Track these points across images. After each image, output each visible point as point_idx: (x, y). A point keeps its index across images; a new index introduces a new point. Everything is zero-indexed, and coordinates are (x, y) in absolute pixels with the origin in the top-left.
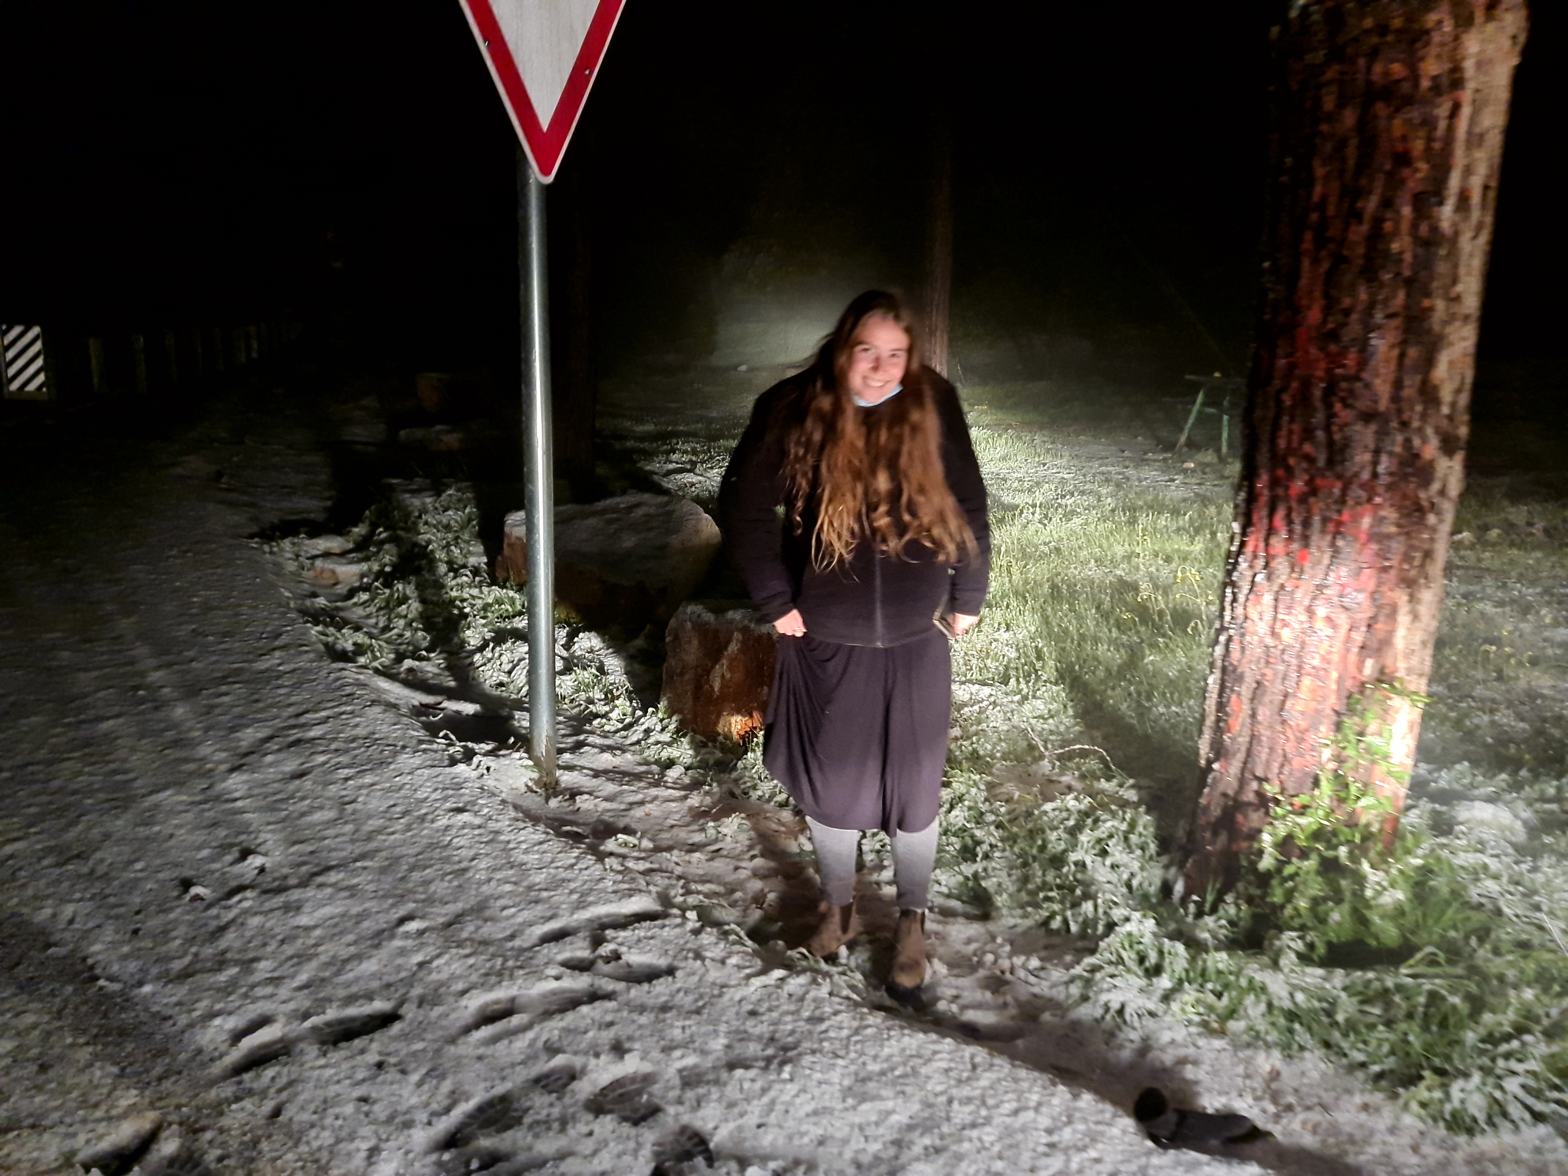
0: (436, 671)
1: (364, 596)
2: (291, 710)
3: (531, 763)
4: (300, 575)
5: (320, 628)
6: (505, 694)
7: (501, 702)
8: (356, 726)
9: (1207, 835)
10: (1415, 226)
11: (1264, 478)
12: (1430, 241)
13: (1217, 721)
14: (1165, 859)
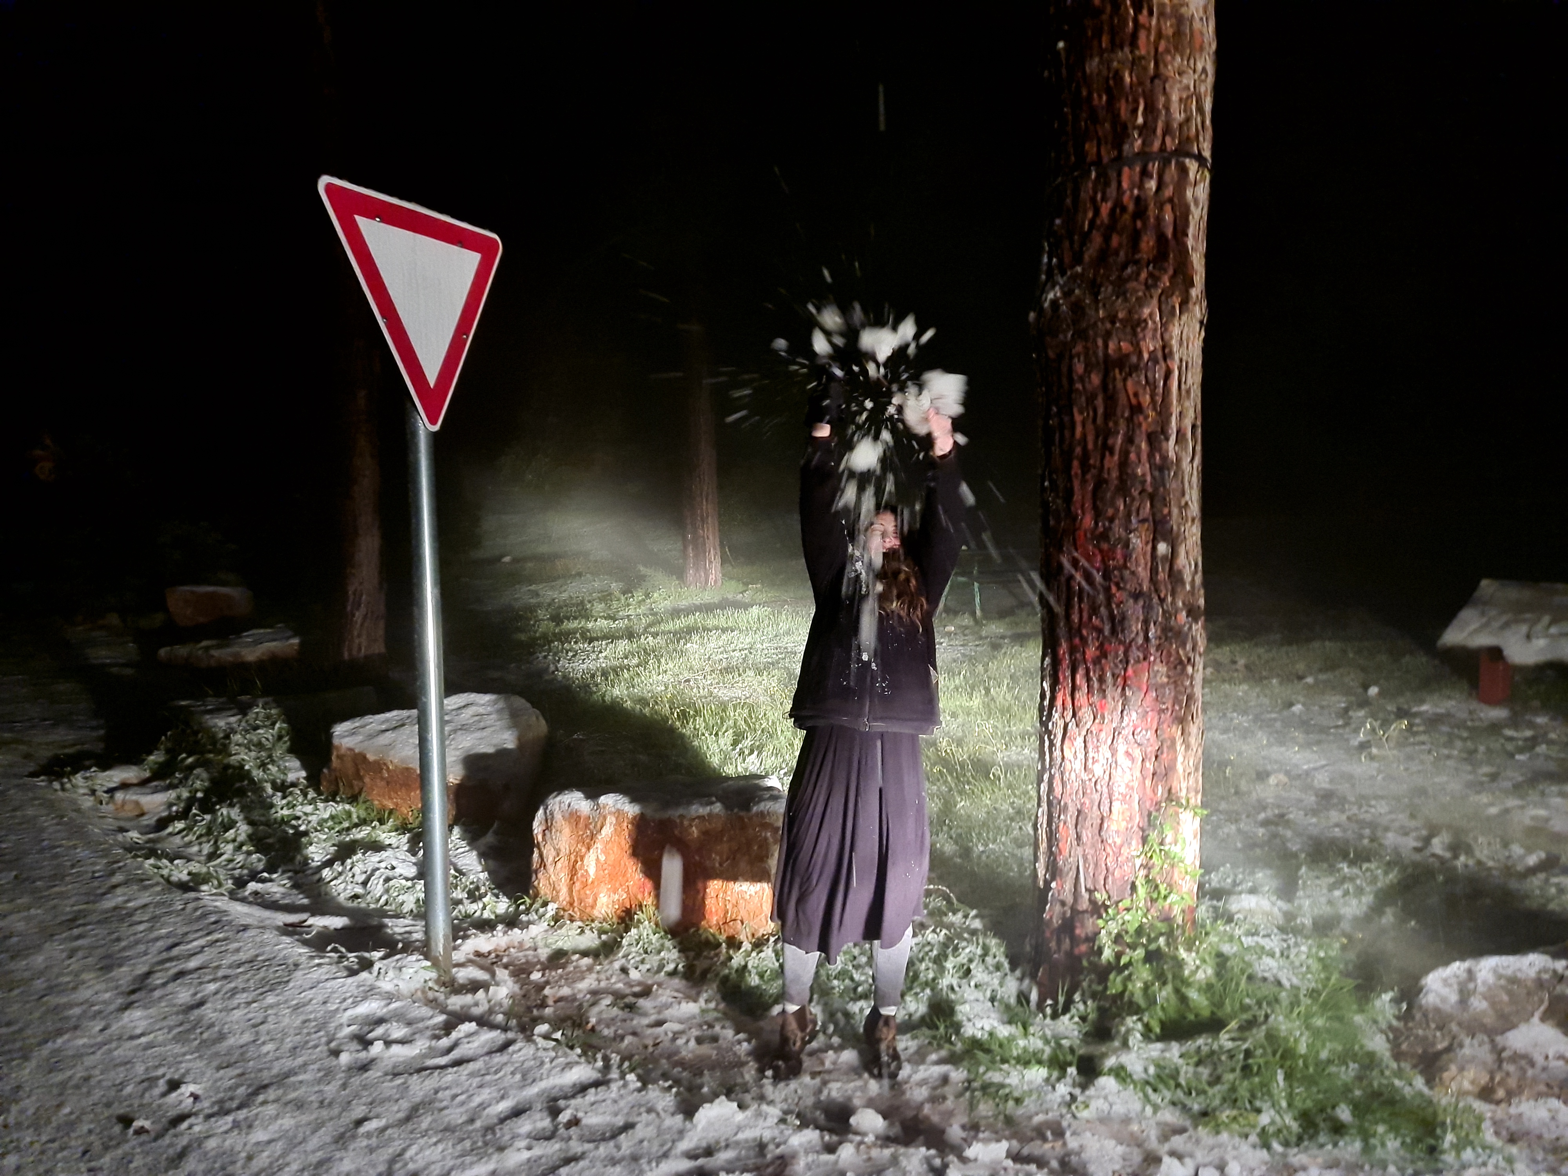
0: (282, 890)
1: (180, 825)
2: (160, 944)
3: (429, 964)
4: (97, 810)
5: (152, 861)
6: (363, 905)
7: (366, 914)
8: (238, 950)
9: (1053, 945)
10: (1151, 456)
11: (1064, 646)
12: (1162, 467)
13: (1050, 847)
14: (1018, 973)
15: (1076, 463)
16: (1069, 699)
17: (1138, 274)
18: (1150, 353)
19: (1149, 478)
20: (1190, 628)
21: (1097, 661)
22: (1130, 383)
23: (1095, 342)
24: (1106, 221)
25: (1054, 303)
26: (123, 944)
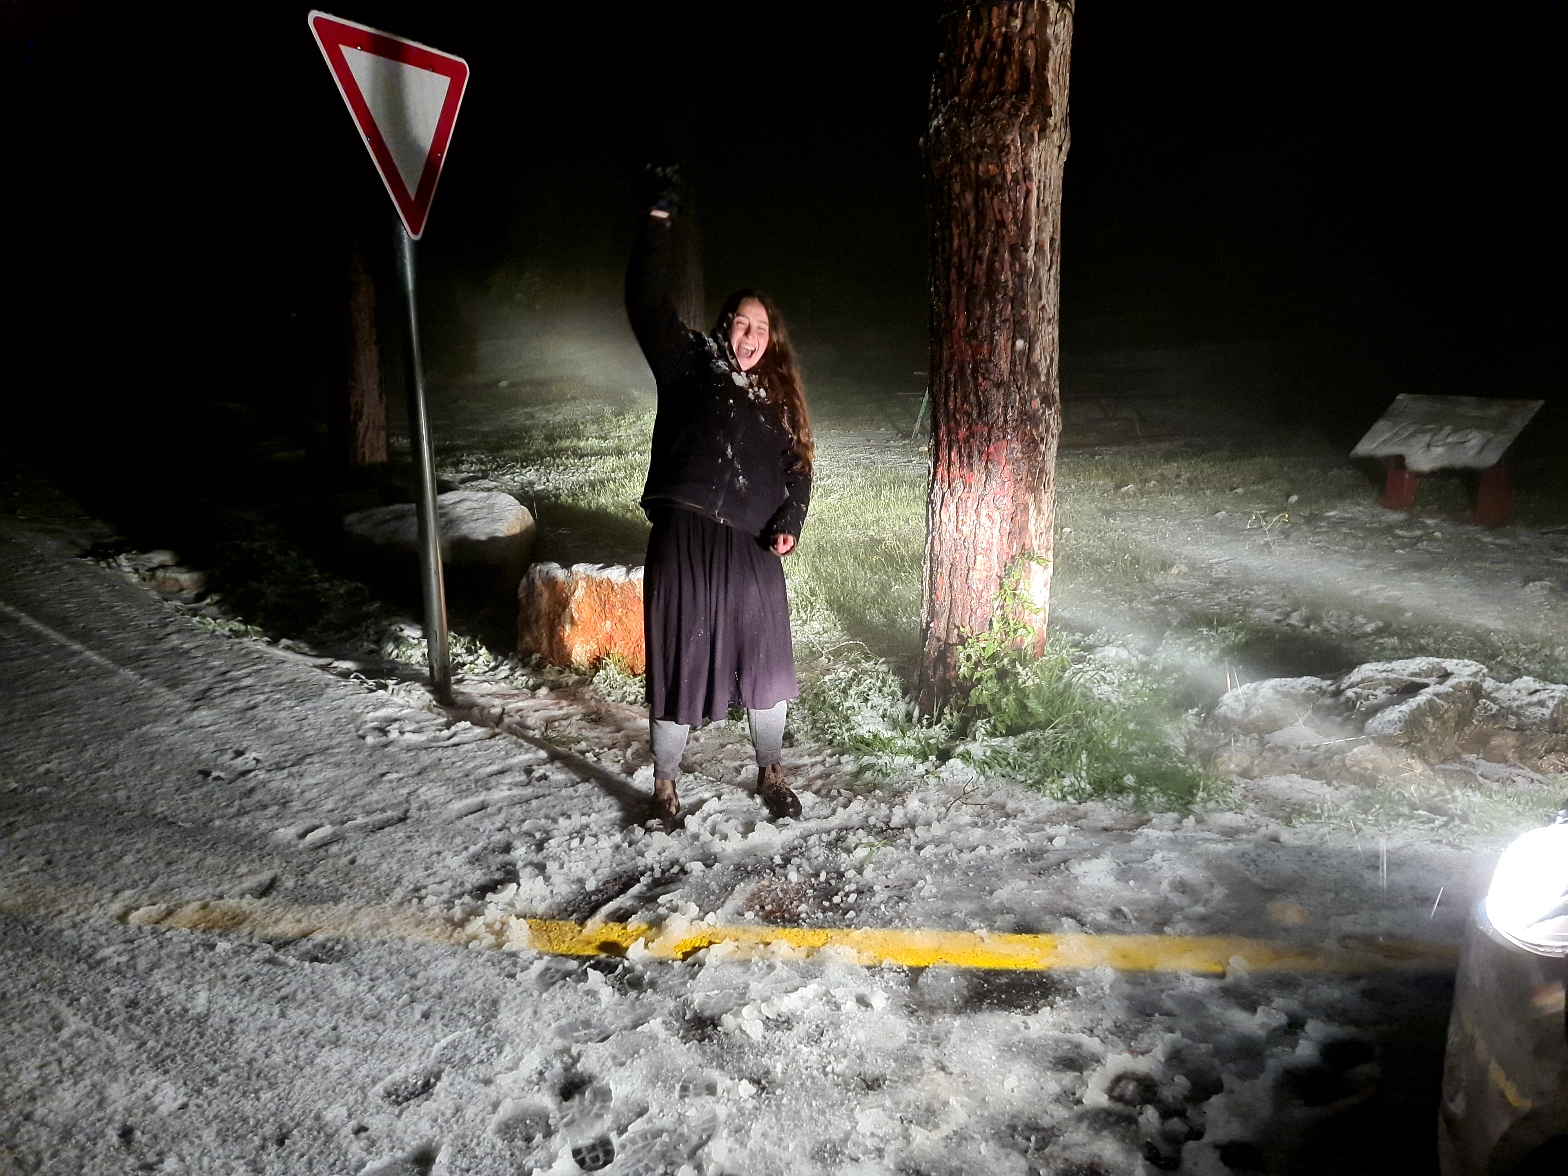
2: (214, 671)
5: (197, 619)
9: (931, 672)
10: (1012, 265)
11: (943, 428)
12: (1022, 274)
13: (931, 595)
14: (907, 699)
15: (953, 270)
16: (946, 473)
17: (1003, 105)
18: (1013, 175)
19: (1010, 284)
20: (1044, 413)
21: (966, 441)
22: (995, 201)
23: (968, 164)
24: (978, 56)
25: (937, 128)
26: (184, 671)
